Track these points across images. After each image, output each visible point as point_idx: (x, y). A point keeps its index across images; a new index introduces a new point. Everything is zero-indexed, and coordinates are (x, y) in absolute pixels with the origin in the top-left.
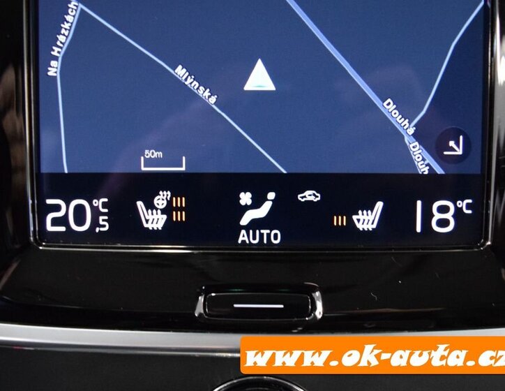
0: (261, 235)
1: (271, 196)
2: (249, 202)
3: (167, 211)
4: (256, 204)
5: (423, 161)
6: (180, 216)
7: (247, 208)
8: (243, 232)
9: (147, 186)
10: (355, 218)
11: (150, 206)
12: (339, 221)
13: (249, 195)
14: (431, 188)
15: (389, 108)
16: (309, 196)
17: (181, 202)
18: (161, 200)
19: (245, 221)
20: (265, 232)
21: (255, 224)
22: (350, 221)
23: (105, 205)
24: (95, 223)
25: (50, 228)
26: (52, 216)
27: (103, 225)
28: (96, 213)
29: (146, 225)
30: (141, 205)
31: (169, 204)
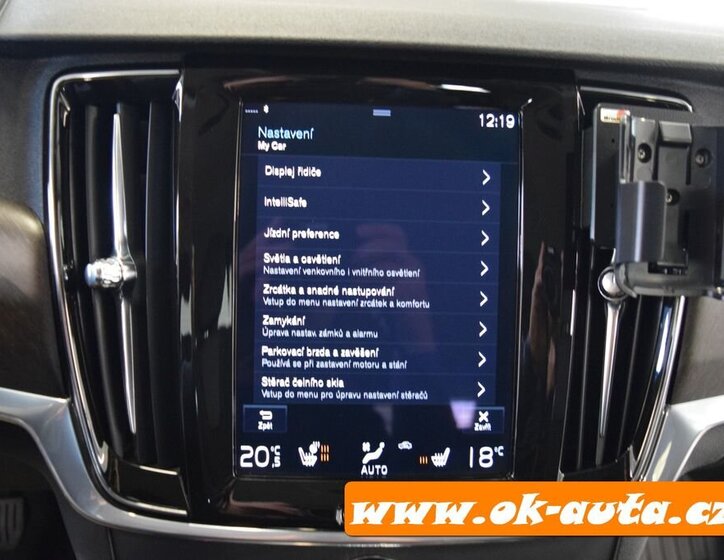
0: (375, 470)
1: (382, 445)
2: (369, 450)
3: (318, 454)
4: (373, 449)
6: (325, 458)
7: (367, 452)
8: (364, 467)
9: (306, 439)
10: (433, 458)
11: (307, 450)
12: (423, 460)
13: (368, 444)
16: (406, 445)
17: (326, 449)
18: (314, 447)
19: (365, 460)
20: (378, 467)
21: (372, 463)
22: (430, 460)
23: (278, 450)
24: (272, 461)
25: (243, 465)
26: (244, 457)
27: (277, 463)
28: (272, 455)
29: (304, 463)
30: (301, 450)
31: (319, 450)
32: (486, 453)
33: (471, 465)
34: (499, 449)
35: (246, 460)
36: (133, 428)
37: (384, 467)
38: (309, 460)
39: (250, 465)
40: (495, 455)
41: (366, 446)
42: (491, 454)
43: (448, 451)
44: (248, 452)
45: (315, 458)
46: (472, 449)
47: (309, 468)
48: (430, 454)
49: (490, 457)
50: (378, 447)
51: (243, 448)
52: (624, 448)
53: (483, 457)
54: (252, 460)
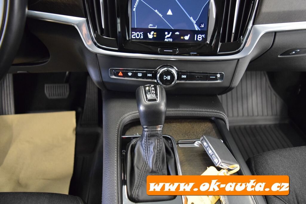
1: (171, 33)
3: (153, 35)
4: (168, 34)
5: (197, 28)
6: (155, 36)
7: (166, 35)
8: (166, 39)
9: (150, 31)
10: (185, 37)
11: (150, 34)
12: (182, 38)
14: (198, 33)
15: (191, 18)
16: (177, 33)
17: (155, 33)
19: (166, 37)
20: (169, 39)
21: (168, 38)
22: (184, 38)
23: (142, 34)
24: (140, 37)
25: (133, 37)
26: (133, 35)
27: (142, 37)
28: (141, 35)
29: (149, 37)
30: (148, 34)
31: (153, 34)
32: (200, 36)
33: (195, 40)
34: (203, 36)
35: (134, 36)
36: (103, 27)
37: (171, 39)
38: (150, 36)
39: (135, 37)
40: (202, 37)
41: (166, 33)
42: (201, 37)
43: (189, 35)
44: (134, 34)
45: (153, 36)
46: (196, 35)
47: (150, 39)
48: (184, 36)
49: (201, 38)
50: (170, 33)
51: (133, 33)
52: (240, 37)
53: (199, 37)
54: (135, 36)
